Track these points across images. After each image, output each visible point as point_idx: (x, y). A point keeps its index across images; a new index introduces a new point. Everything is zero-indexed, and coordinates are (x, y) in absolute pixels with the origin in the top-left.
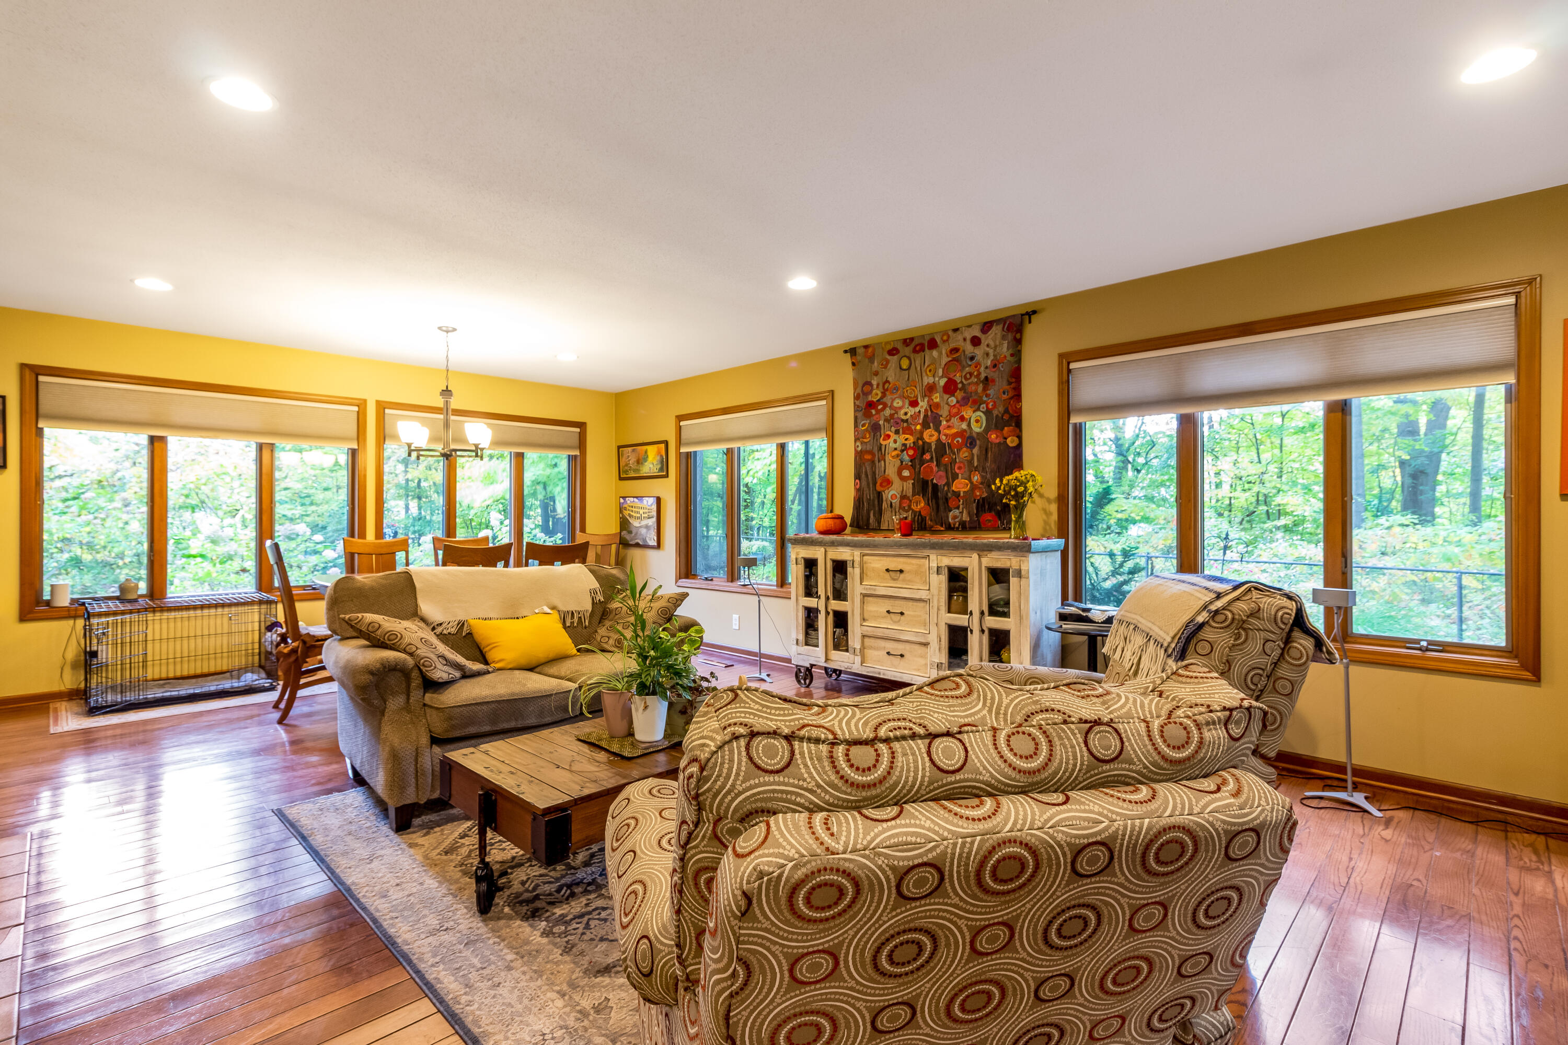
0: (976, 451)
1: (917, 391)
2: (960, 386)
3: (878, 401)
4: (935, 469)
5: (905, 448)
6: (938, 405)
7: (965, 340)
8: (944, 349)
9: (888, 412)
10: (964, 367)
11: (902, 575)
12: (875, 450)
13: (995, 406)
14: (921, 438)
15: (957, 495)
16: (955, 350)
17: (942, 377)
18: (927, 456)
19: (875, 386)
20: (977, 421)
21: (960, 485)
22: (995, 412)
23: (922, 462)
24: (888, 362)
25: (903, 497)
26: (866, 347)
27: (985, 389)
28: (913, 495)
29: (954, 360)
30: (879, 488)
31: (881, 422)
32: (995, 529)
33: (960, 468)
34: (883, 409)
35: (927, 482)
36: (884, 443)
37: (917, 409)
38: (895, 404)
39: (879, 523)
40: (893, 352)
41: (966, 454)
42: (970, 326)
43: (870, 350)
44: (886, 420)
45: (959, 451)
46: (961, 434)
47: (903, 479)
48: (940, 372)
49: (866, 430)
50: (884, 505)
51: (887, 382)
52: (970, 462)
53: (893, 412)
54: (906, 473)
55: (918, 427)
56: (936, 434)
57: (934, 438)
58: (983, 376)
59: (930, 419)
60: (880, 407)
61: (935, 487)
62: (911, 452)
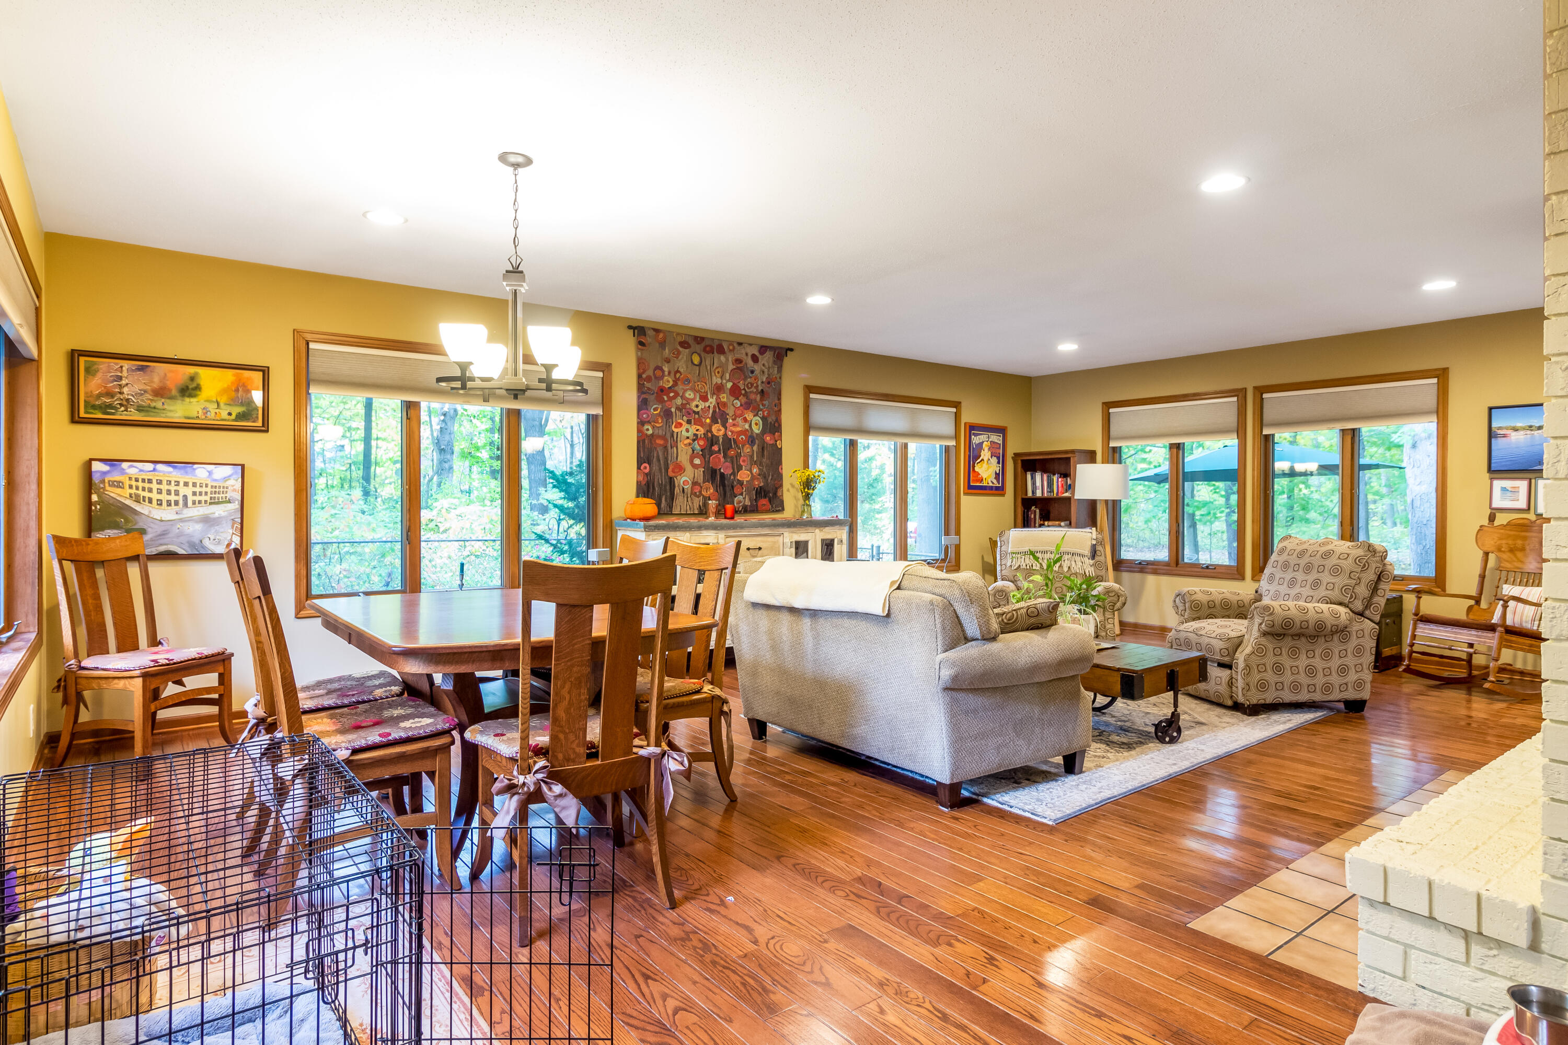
0: (755, 448)
1: (707, 388)
2: (743, 392)
3: (670, 388)
4: (722, 460)
5: (696, 438)
6: (725, 404)
7: (747, 354)
8: (731, 358)
9: (679, 401)
10: (745, 379)
11: (760, 552)
12: (668, 436)
13: (769, 414)
14: (710, 431)
15: (741, 483)
16: (739, 361)
17: (729, 381)
18: (716, 448)
19: (666, 373)
20: (756, 424)
21: (744, 476)
22: (770, 420)
23: (712, 453)
24: (679, 353)
25: (695, 483)
26: (657, 331)
27: (762, 400)
28: (704, 482)
29: (738, 368)
30: (671, 474)
31: (673, 410)
32: (767, 511)
33: (744, 461)
34: (674, 397)
35: (716, 470)
36: (676, 430)
37: (707, 404)
38: (687, 395)
39: (671, 507)
40: (684, 345)
41: (748, 450)
42: (751, 345)
43: (661, 335)
44: (678, 408)
45: (743, 446)
46: (744, 432)
47: (695, 466)
48: (728, 377)
49: (659, 415)
50: (677, 490)
51: (678, 371)
52: (752, 457)
53: (684, 402)
54: (697, 461)
55: (708, 421)
56: (723, 429)
57: (722, 433)
58: (760, 388)
59: (717, 416)
60: (672, 394)
61: (722, 475)
62: (702, 443)
